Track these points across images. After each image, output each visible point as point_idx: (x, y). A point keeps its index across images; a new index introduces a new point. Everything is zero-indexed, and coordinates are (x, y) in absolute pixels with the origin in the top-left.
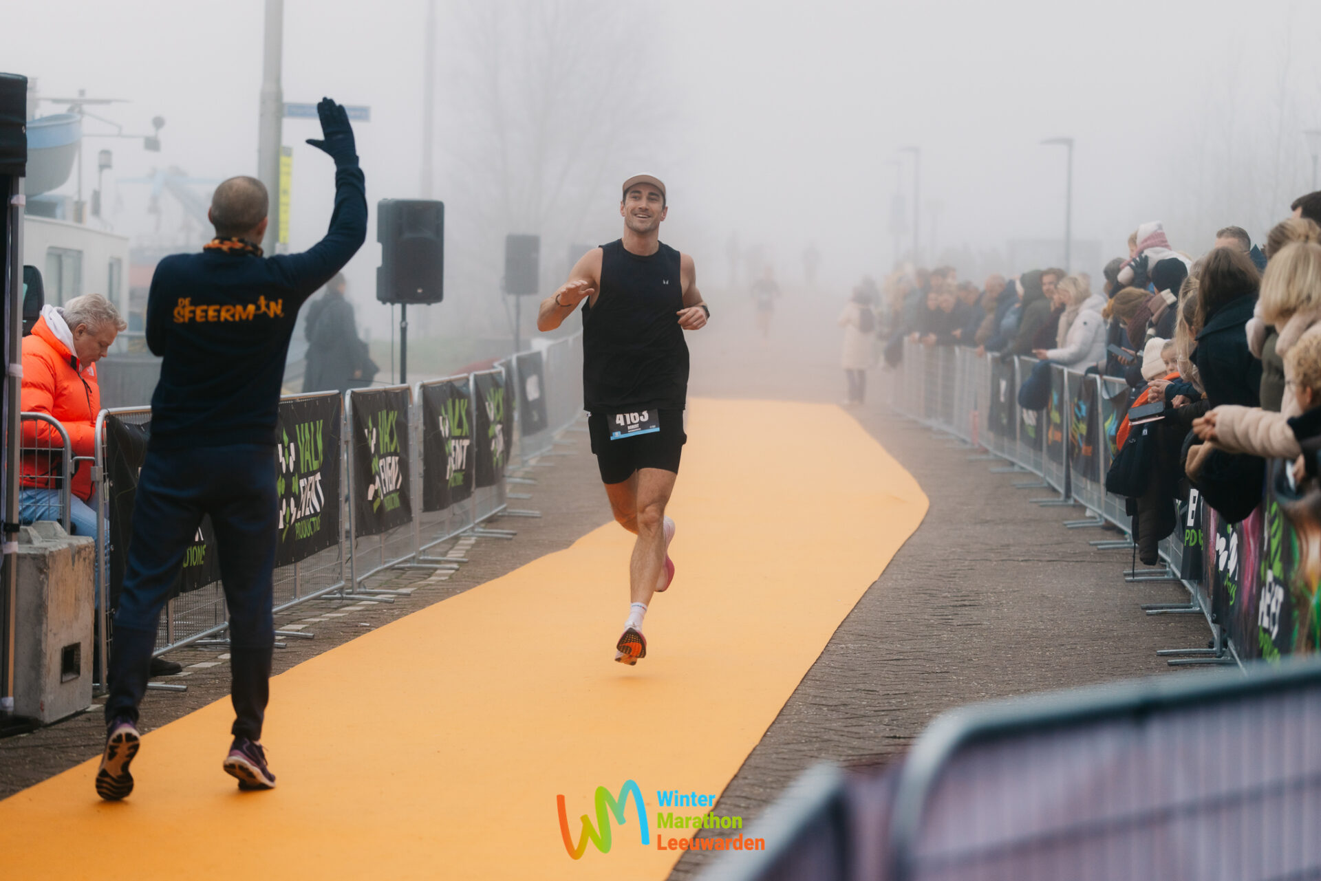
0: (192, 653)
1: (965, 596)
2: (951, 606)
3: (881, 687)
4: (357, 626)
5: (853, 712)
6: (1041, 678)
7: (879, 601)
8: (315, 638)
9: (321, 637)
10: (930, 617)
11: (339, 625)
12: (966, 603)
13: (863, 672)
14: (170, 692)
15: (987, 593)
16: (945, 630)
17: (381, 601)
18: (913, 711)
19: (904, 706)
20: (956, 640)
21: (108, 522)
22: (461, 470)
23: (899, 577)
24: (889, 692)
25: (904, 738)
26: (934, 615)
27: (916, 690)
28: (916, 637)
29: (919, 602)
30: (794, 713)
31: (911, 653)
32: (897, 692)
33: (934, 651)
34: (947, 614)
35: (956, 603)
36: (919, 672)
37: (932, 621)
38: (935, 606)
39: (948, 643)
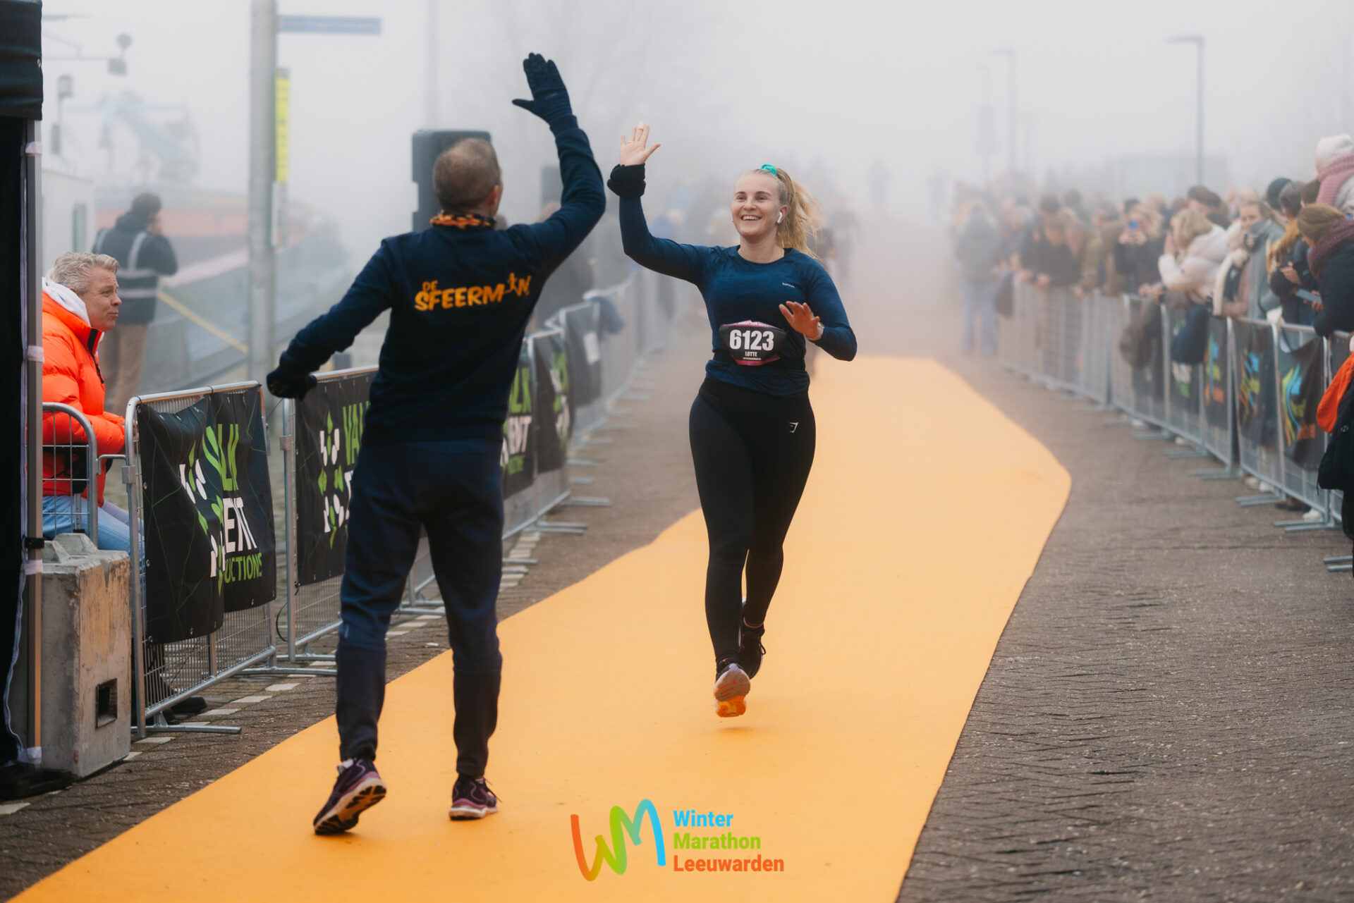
0: (234, 685)
1: (1142, 594)
2: (1127, 606)
3: (1069, 710)
4: (424, 647)
5: (1045, 743)
6: (1258, 694)
7: (1040, 602)
10: (1107, 621)
11: (402, 646)
12: (1145, 602)
13: (1044, 691)
14: (219, 735)
15: (1167, 589)
16: (1128, 637)
18: (1116, 740)
19: (1104, 733)
20: (1145, 648)
22: (521, 453)
23: (1057, 571)
24: (1081, 716)
25: (1113, 773)
26: (1111, 619)
27: (1113, 712)
28: (1096, 647)
29: (1089, 603)
30: (973, 745)
31: (1095, 667)
32: (1091, 716)
33: (1121, 663)
34: (1127, 616)
35: (1133, 603)
36: (1111, 690)
37: (1111, 626)
38: (1109, 607)
39: (1136, 652)
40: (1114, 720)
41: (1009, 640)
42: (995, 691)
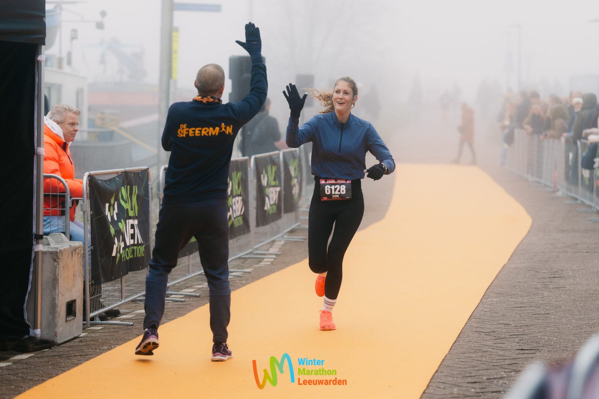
0: (134, 305)
1: (556, 272)
2: (548, 277)
3: (512, 322)
5: (499, 336)
7: (508, 275)
8: (201, 296)
9: (203, 296)
10: (537, 284)
12: (556, 276)
13: (502, 314)
14: (124, 326)
15: (567, 270)
16: (545, 291)
17: (235, 276)
18: (531, 335)
19: (526, 332)
20: (552, 296)
21: (90, 235)
22: (275, 204)
23: (518, 261)
24: (517, 325)
25: (527, 350)
26: (539, 283)
27: (532, 323)
28: (530, 295)
29: (530, 276)
30: (466, 336)
31: (528, 303)
32: (522, 325)
33: (540, 302)
34: (546, 282)
35: (550, 276)
36: (533, 314)
37: (538, 286)
38: (539, 278)
39: (548, 298)
40: (532, 327)
41: (490, 291)
42: (480, 313)
